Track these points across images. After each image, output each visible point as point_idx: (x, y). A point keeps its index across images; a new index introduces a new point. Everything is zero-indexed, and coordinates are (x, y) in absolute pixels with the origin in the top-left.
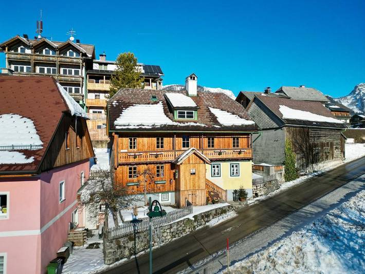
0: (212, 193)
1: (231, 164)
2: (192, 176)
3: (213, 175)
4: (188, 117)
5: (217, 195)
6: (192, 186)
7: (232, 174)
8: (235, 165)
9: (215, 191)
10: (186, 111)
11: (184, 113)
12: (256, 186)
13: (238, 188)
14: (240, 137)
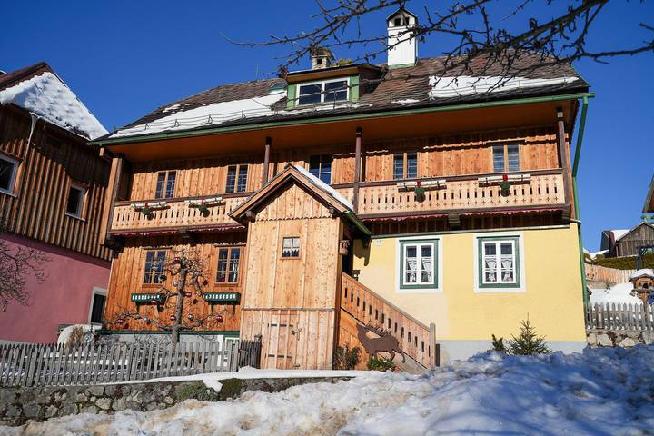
0: (371, 335)
1: (480, 239)
2: (288, 263)
3: (407, 281)
4: (329, 97)
5: (394, 346)
6: (283, 296)
7: (486, 280)
8: (498, 244)
9: (385, 326)
10: (323, 83)
11: (318, 88)
12: (612, 336)
13: (510, 334)
14: (523, 143)
